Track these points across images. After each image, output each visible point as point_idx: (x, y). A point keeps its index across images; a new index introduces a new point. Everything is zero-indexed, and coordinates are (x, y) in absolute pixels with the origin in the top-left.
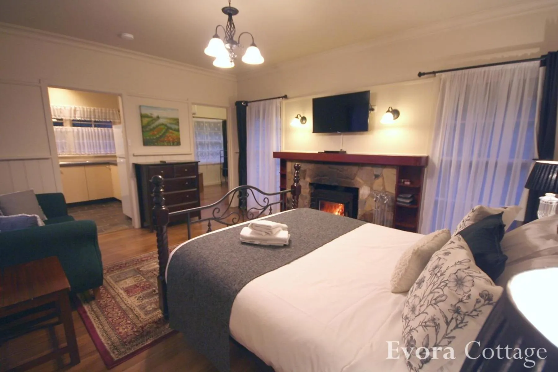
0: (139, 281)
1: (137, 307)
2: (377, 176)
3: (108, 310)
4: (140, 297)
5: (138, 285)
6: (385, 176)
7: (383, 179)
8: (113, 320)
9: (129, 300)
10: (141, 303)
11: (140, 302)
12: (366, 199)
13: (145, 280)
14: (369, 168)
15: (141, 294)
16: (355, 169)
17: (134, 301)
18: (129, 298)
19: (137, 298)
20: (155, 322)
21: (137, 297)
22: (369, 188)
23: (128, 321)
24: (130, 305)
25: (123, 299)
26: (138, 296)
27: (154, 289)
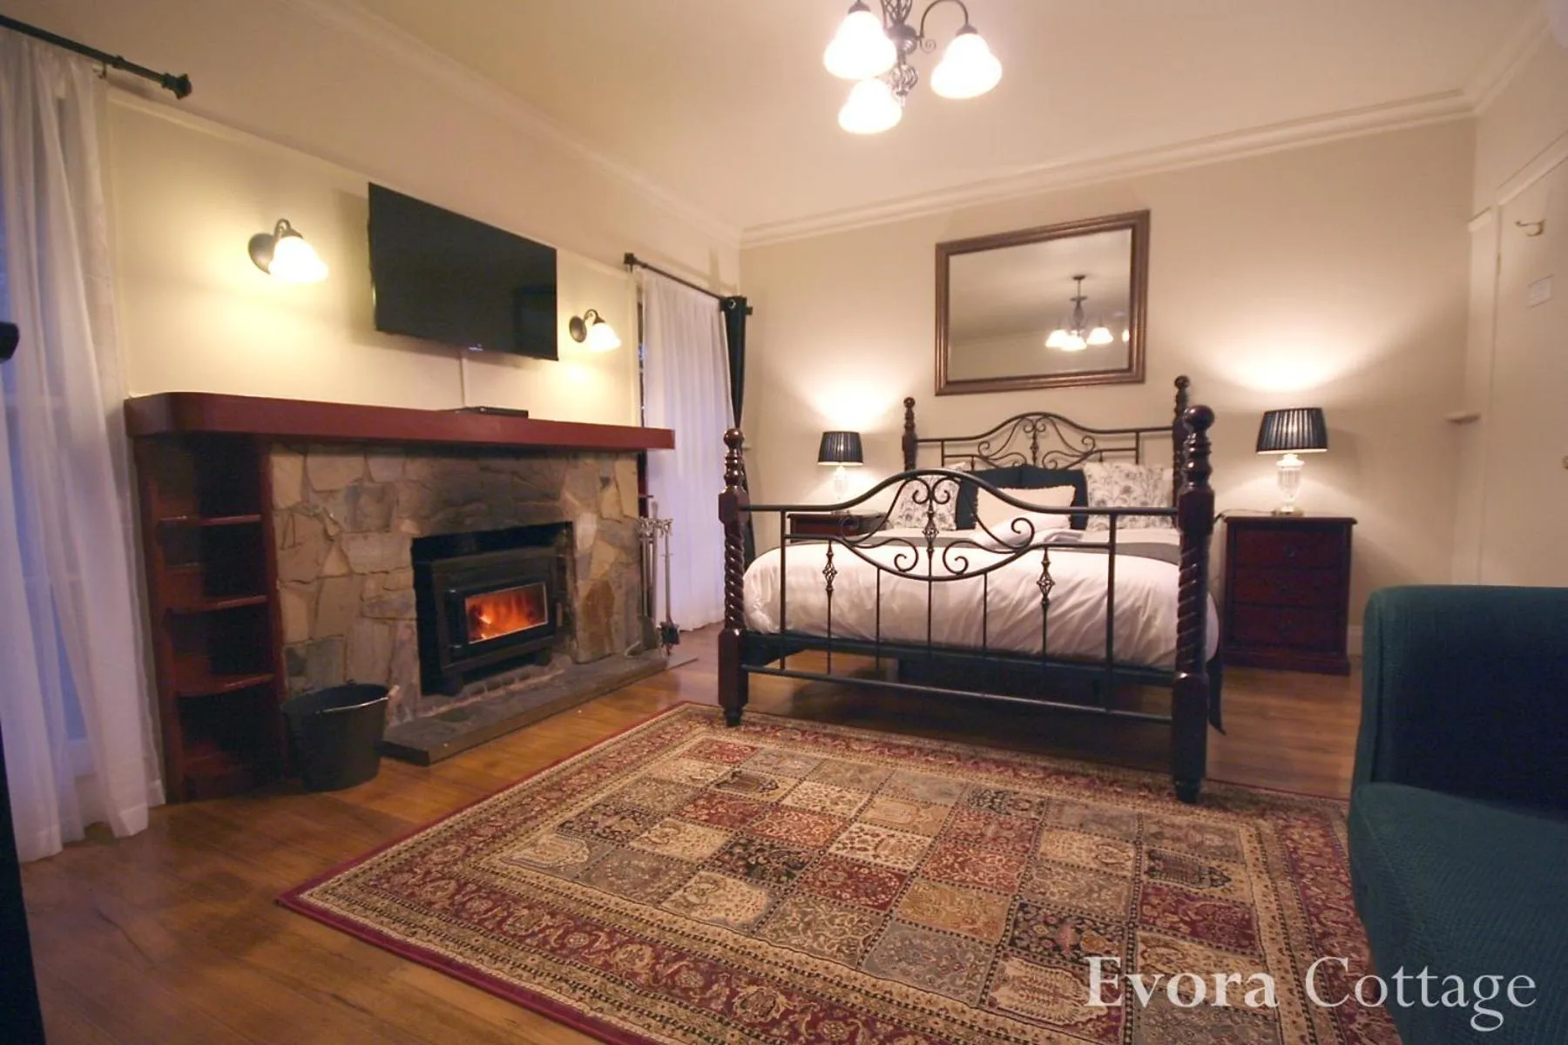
0: (1166, 945)
1: (1244, 863)
2: (606, 482)
3: (1345, 909)
4: (1212, 880)
5: (1184, 928)
6: (618, 478)
7: (617, 486)
8: (1334, 873)
9: (1258, 897)
10: (1226, 865)
11: (1226, 870)
12: (592, 547)
13: (1140, 933)
14: (590, 461)
15: (1206, 889)
16: (557, 466)
17: (1241, 882)
18: (1253, 905)
19: (1227, 885)
20: (1225, 810)
21: (1222, 890)
22: (595, 517)
23: (1292, 845)
24: (1264, 880)
25: (1276, 914)
26: (1217, 892)
27: (1144, 878)
